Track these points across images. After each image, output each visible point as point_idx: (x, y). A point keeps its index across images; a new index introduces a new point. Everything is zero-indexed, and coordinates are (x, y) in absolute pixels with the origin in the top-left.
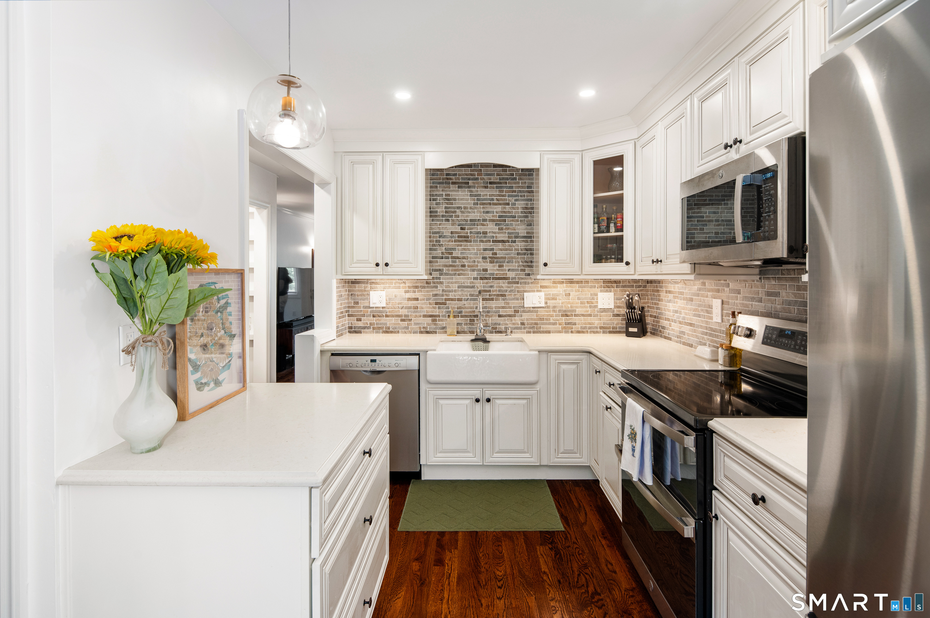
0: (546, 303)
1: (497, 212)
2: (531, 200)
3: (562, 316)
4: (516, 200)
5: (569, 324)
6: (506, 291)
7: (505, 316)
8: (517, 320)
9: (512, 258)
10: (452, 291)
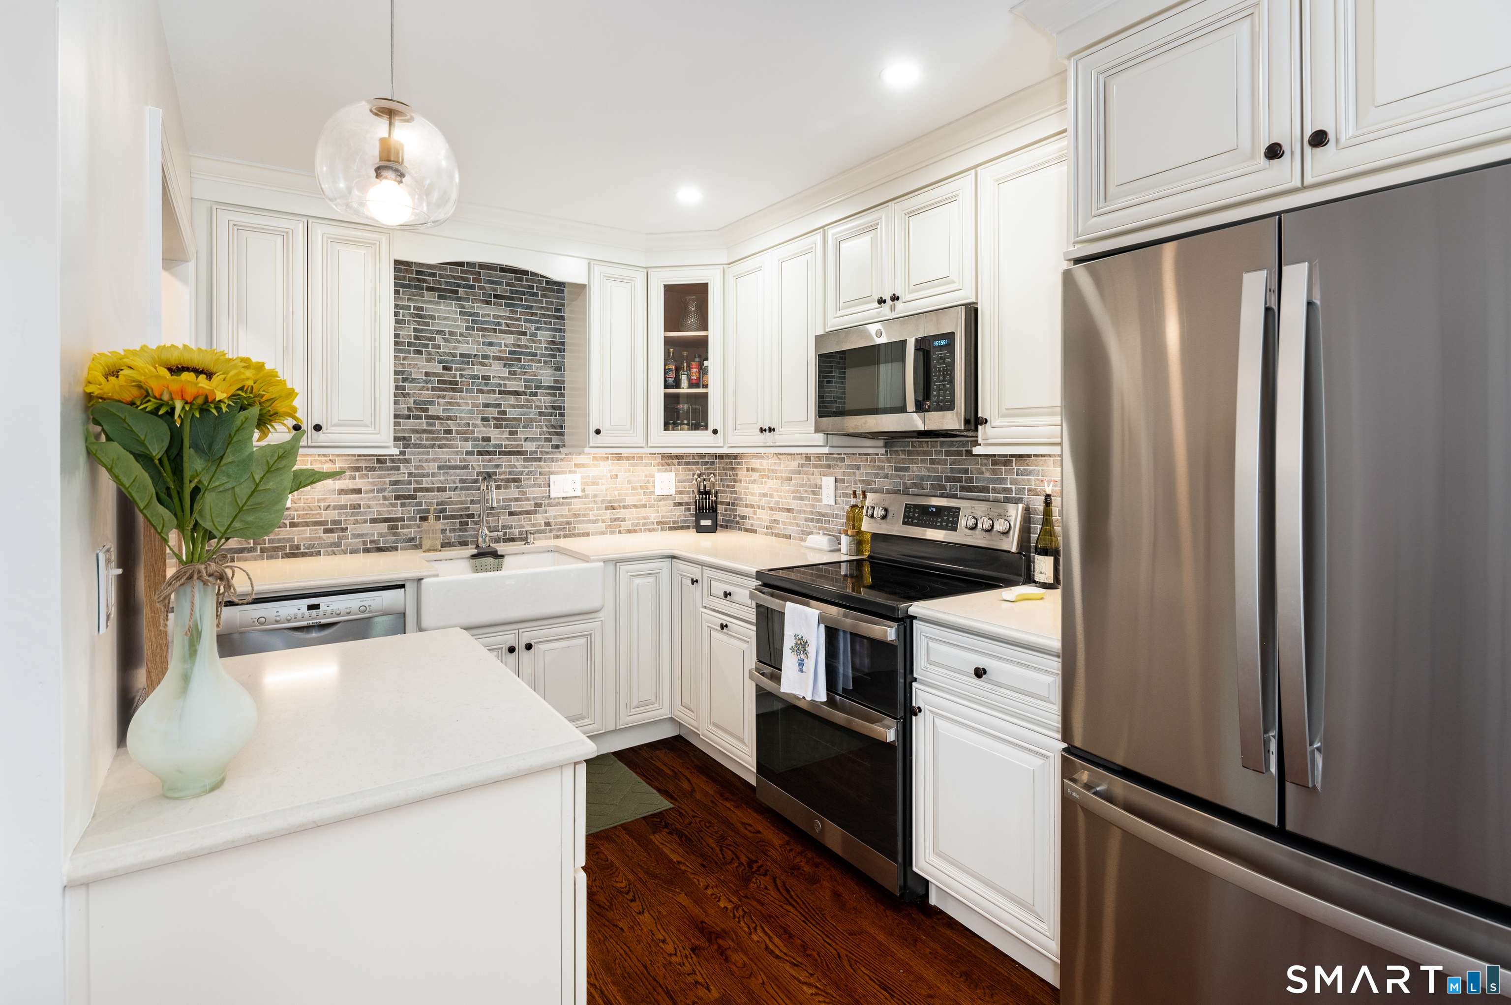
0: (583, 490)
1: (506, 345)
2: (560, 330)
3: (607, 508)
4: (537, 329)
5: (616, 520)
6: (521, 473)
7: (520, 513)
8: (539, 518)
9: (531, 420)
10: (427, 475)
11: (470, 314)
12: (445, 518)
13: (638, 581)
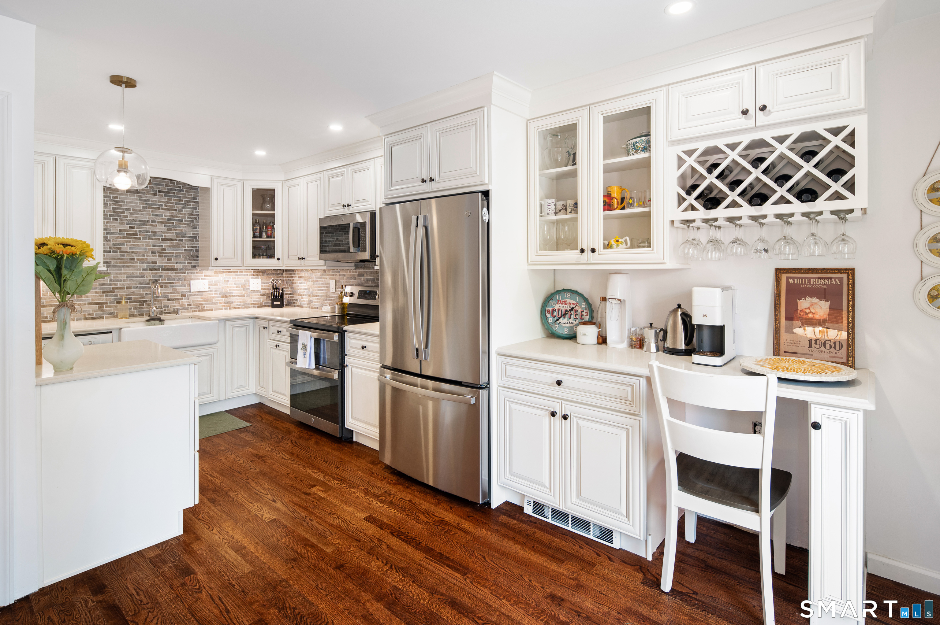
0: (209, 288)
1: (165, 216)
2: (196, 209)
3: (223, 297)
4: (183, 208)
5: (228, 302)
6: (174, 280)
7: (174, 300)
8: (185, 302)
9: (180, 253)
10: (121, 281)
11: (145, 200)
12: (131, 302)
13: (237, 329)
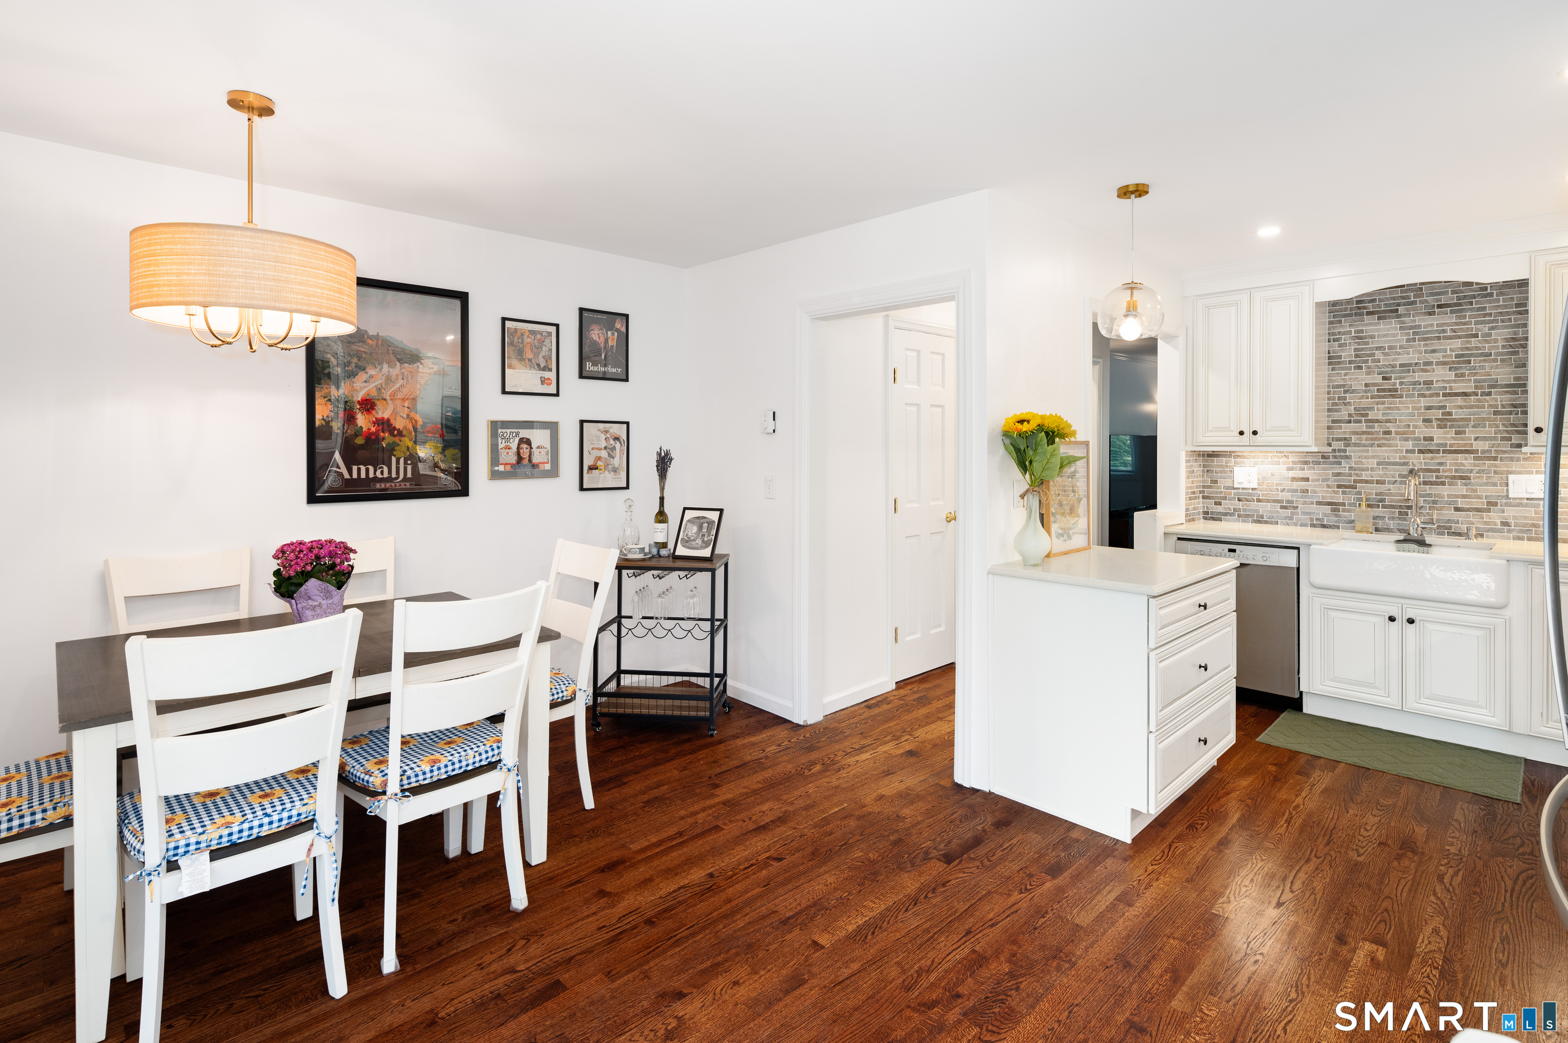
1: (1451, 350)
4: (1492, 328)
6: (1471, 471)
7: (1468, 510)
9: (1483, 419)
10: (1367, 469)
11: (1411, 328)
12: (1384, 507)
